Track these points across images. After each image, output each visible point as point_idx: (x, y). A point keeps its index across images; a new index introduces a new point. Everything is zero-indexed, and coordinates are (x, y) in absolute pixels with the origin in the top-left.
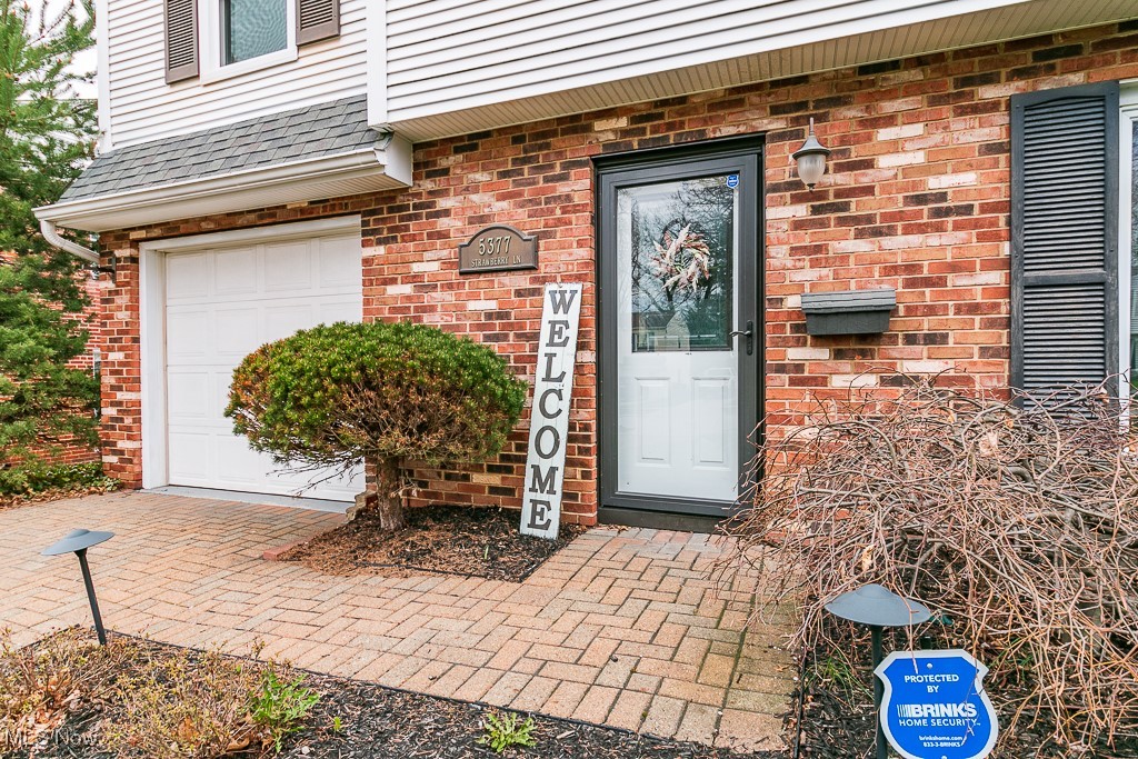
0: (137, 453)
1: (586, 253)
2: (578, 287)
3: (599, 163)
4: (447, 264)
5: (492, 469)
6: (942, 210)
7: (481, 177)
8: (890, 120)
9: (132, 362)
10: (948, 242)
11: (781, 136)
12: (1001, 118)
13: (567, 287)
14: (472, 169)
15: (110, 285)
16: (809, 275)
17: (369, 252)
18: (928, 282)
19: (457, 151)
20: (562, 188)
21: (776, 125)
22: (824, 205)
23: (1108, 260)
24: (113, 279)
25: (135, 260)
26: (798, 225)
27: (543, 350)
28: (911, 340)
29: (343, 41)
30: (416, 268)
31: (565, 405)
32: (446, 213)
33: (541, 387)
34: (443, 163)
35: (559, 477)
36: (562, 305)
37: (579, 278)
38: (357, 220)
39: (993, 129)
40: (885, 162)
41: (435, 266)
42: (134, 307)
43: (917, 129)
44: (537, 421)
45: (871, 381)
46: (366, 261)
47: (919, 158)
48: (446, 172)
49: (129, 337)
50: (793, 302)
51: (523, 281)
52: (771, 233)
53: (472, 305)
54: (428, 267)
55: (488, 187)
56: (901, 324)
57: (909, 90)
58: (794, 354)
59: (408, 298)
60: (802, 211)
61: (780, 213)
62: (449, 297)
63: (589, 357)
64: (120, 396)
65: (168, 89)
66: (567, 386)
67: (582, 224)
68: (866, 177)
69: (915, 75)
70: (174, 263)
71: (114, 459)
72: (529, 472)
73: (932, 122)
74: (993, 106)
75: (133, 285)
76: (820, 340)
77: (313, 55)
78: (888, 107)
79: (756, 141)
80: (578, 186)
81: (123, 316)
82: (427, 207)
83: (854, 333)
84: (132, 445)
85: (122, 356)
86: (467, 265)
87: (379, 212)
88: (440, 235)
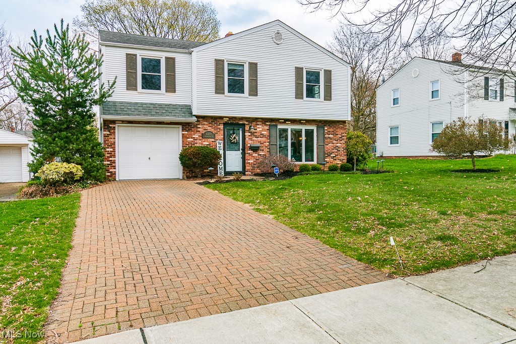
0: (115, 172)
1: (223, 136)
3: (224, 124)
4: (199, 136)
6: (263, 136)
7: (206, 123)
8: (258, 125)
9: (114, 151)
10: (264, 139)
11: (247, 124)
13: (220, 141)
14: (204, 122)
15: (108, 133)
16: (250, 142)
17: (183, 133)
18: (262, 144)
19: (201, 118)
20: (219, 127)
21: (247, 123)
22: (252, 134)
23: (277, 142)
25: (115, 127)
26: (249, 136)
28: (261, 150)
29: (176, 93)
30: (194, 136)
31: (222, 158)
32: (200, 128)
35: (223, 168)
36: (220, 144)
37: (222, 140)
38: (181, 126)
39: (267, 128)
40: (258, 129)
41: (197, 136)
42: (114, 138)
43: (261, 126)
45: (257, 155)
47: (261, 130)
48: (199, 121)
49: (113, 145)
50: (249, 145)
51: (213, 140)
52: (246, 136)
53: (204, 143)
54: (196, 136)
55: (207, 125)
56: (260, 148)
57: (260, 121)
58: (249, 152)
59: (192, 141)
60: (249, 134)
61: (247, 134)
62: (200, 141)
64: (110, 159)
65: (127, 91)
66: (222, 156)
67: (222, 132)
68: (256, 131)
69: (260, 120)
71: (109, 174)
72: (218, 168)
74: (268, 125)
75: (114, 133)
76: (252, 150)
77: (169, 94)
78: (258, 123)
79: (244, 125)
80: (222, 127)
82: (196, 126)
83: (255, 149)
84: (114, 170)
85: (112, 150)
86: (203, 136)
87: (186, 126)
88: (198, 131)
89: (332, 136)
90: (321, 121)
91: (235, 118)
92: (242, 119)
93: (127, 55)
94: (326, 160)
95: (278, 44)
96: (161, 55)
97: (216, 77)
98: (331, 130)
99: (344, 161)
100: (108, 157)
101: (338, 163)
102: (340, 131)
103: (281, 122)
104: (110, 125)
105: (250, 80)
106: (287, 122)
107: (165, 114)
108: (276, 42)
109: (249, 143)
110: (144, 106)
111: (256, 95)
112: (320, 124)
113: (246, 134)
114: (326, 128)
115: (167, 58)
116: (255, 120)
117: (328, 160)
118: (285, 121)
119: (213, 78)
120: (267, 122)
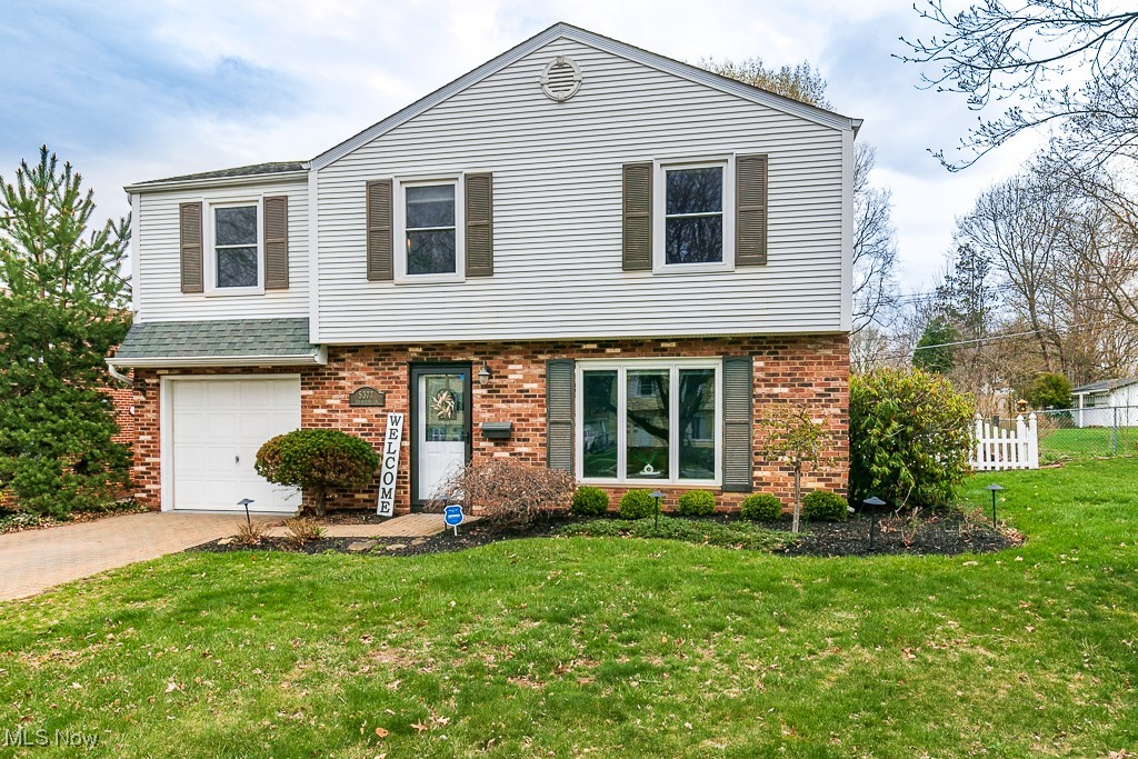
0: (158, 491)
1: (405, 401)
2: (402, 415)
3: (412, 365)
4: (343, 401)
5: (364, 492)
6: (527, 396)
7: (361, 365)
8: (512, 362)
9: (156, 441)
10: (529, 407)
11: (477, 363)
12: (544, 366)
13: (398, 415)
14: (356, 361)
15: (143, 398)
16: (486, 415)
17: (305, 393)
18: (524, 420)
19: (349, 351)
20: (396, 373)
21: (476, 359)
22: (494, 390)
23: (573, 415)
24: (145, 395)
25: (158, 385)
26: (483, 396)
27: (387, 441)
28: (519, 440)
29: (290, 290)
30: (329, 402)
31: (396, 463)
32: (344, 378)
33: (386, 456)
34: (342, 356)
35: (393, 492)
36: (395, 422)
37: (402, 411)
38: (299, 376)
39: (541, 370)
40: (511, 376)
41: (338, 402)
42: (157, 411)
43: (520, 367)
44: (384, 470)
45: (507, 454)
46: (302, 397)
47: (521, 377)
48: (343, 360)
49: (154, 427)
50: (482, 425)
51: (379, 411)
52: (474, 399)
53: (356, 420)
54: (335, 401)
55: (363, 369)
56: (516, 434)
57: (518, 352)
58: (483, 444)
59: (325, 415)
60: (485, 392)
61: (478, 392)
62: (345, 416)
63: (407, 444)
64: (147, 460)
65: (182, 294)
66: (397, 456)
67: (404, 389)
68: (505, 382)
69: (520, 348)
70: (178, 386)
71: (144, 495)
72: (381, 491)
73: (525, 365)
74: (542, 362)
75: (157, 398)
76: (491, 440)
77: (272, 294)
78: (512, 357)
79: (469, 364)
80: (403, 373)
81: (151, 416)
82: (334, 375)
83: (502, 437)
84: (155, 487)
85: (149, 438)
86: (354, 402)
87: (310, 375)
88: (341, 388)
89: (786, 390)
90: (737, 341)
91: (442, 345)
92: (462, 346)
93: (183, 206)
94: (756, 474)
95: (561, 102)
96: (255, 196)
97: (371, 233)
98: (782, 368)
99: (836, 480)
100: (142, 455)
101: (809, 485)
102: (818, 374)
103: (587, 351)
104: (147, 381)
105: (468, 228)
106: (609, 351)
107: (250, 346)
108: (555, 94)
109: (483, 418)
110: (215, 328)
111: (489, 273)
112: (735, 351)
113: (474, 392)
114: (758, 364)
115: (267, 201)
116: (504, 348)
117: (768, 474)
118: (603, 346)
119: (363, 237)
120: (541, 353)
